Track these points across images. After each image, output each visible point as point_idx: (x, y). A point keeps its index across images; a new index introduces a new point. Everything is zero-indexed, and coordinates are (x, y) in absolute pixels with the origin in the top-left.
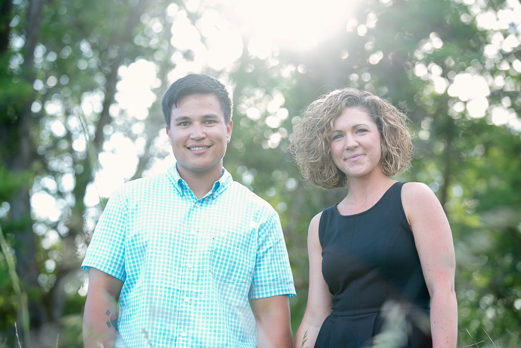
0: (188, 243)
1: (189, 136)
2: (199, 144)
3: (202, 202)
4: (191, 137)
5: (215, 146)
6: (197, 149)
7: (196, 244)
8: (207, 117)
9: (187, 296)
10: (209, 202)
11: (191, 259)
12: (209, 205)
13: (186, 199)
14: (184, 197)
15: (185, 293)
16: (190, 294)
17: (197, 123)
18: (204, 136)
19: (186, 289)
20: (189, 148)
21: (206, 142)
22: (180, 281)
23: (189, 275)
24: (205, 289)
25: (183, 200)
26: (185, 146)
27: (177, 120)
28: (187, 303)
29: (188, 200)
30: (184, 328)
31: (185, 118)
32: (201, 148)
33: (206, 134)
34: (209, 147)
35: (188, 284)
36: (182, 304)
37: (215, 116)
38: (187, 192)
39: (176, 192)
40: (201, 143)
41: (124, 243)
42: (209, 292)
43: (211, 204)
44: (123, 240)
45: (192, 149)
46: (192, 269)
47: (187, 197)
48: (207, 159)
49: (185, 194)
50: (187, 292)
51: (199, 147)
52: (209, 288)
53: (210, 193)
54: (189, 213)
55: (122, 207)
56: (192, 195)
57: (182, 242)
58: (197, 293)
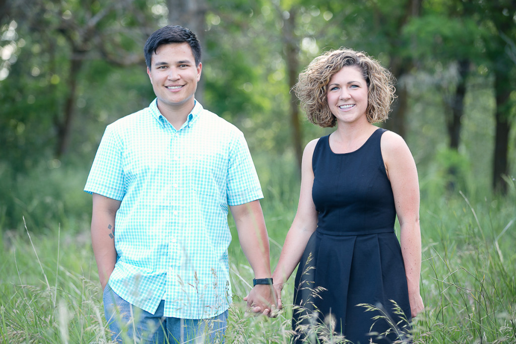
0: (173, 167)
1: (167, 77)
2: (175, 84)
3: (181, 132)
4: (169, 78)
5: (188, 85)
6: (173, 88)
7: (179, 167)
8: (181, 62)
9: (176, 209)
10: (186, 131)
11: (176, 180)
12: (186, 133)
13: (167, 130)
14: (165, 129)
15: (174, 208)
16: (177, 208)
17: (173, 67)
18: (179, 77)
19: (174, 205)
20: (167, 87)
21: (181, 82)
22: (169, 198)
23: (176, 193)
24: (189, 203)
25: (164, 132)
26: (163, 85)
27: (157, 64)
28: (175, 216)
29: (169, 131)
30: (174, 236)
31: (164, 63)
32: (176, 87)
33: (180, 76)
34: (183, 86)
35: (176, 200)
36: (172, 216)
37: (188, 62)
38: (167, 125)
39: (159, 125)
40: (176, 83)
41: (122, 166)
42: (192, 206)
43: (188, 132)
44: (121, 164)
45: (169, 88)
46: (178, 188)
47: (168, 129)
48: (181, 96)
49: (166, 126)
50: (176, 207)
51: (175, 86)
52: (192, 203)
53: (186, 123)
54: (171, 142)
55: (116, 144)
56: (171, 127)
57: (168, 167)
58: (183, 207)
